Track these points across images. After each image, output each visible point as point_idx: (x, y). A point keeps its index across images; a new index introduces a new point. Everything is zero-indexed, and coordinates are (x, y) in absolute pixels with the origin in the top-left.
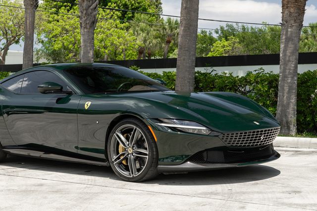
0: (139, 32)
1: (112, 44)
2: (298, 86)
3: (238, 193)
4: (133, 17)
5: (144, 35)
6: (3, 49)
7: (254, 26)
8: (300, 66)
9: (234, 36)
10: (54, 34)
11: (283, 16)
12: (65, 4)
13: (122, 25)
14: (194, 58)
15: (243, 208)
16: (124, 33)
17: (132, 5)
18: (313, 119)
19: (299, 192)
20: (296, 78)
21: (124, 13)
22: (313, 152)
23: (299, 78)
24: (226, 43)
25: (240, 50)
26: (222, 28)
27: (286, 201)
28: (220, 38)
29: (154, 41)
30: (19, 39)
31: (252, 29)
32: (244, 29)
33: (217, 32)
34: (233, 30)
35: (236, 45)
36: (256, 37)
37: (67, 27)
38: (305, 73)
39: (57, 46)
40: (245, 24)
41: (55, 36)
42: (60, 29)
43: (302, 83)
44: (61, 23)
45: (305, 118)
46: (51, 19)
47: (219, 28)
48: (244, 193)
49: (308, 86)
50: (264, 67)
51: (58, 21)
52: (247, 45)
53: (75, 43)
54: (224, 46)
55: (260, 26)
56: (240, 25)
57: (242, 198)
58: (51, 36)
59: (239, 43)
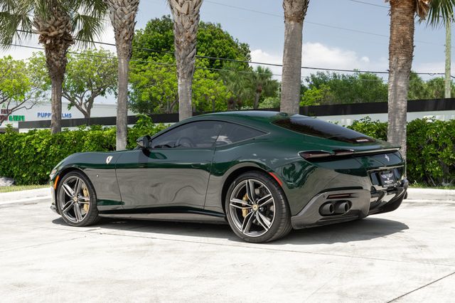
0: (229, 81)
1: (202, 94)
2: (407, 135)
3: (361, 249)
4: (221, 66)
5: (234, 84)
6: (89, 101)
7: (345, 74)
8: (409, 114)
9: (325, 84)
10: (141, 84)
11: (390, 63)
12: (153, 53)
13: (212, 75)
14: (298, 108)
15: (372, 264)
16: (214, 83)
17: (220, 54)
18: (423, 170)
19: (425, 246)
20: (405, 127)
21: (212, 62)
22: (428, 203)
23: (407, 127)
24: (317, 92)
25: (332, 98)
26: (312, 76)
27: (414, 256)
28: (311, 86)
29: (246, 91)
30: (104, 90)
31: (343, 76)
32: (335, 76)
33: (308, 81)
34: (325, 78)
35: (328, 93)
36: (348, 85)
37: (155, 77)
38: (413, 121)
39: (145, 97)
40: (336, 72)
41: (142, 87)
42: (147, 80)
43: (411, 132)
44: (148, 73)
45: (415, 168)
46: (137, 69)
47: (310, 76)
48: (369, 248)
49: (418, 135)
50: (370, 115)
51: (145, 71)
52: (339, 93)
53: (163, 94)
54: (315, 95)
55: (351, 74)
56: (331, 72)
57: (367, 254)
58: (138, 87)
59: (331, 91)
